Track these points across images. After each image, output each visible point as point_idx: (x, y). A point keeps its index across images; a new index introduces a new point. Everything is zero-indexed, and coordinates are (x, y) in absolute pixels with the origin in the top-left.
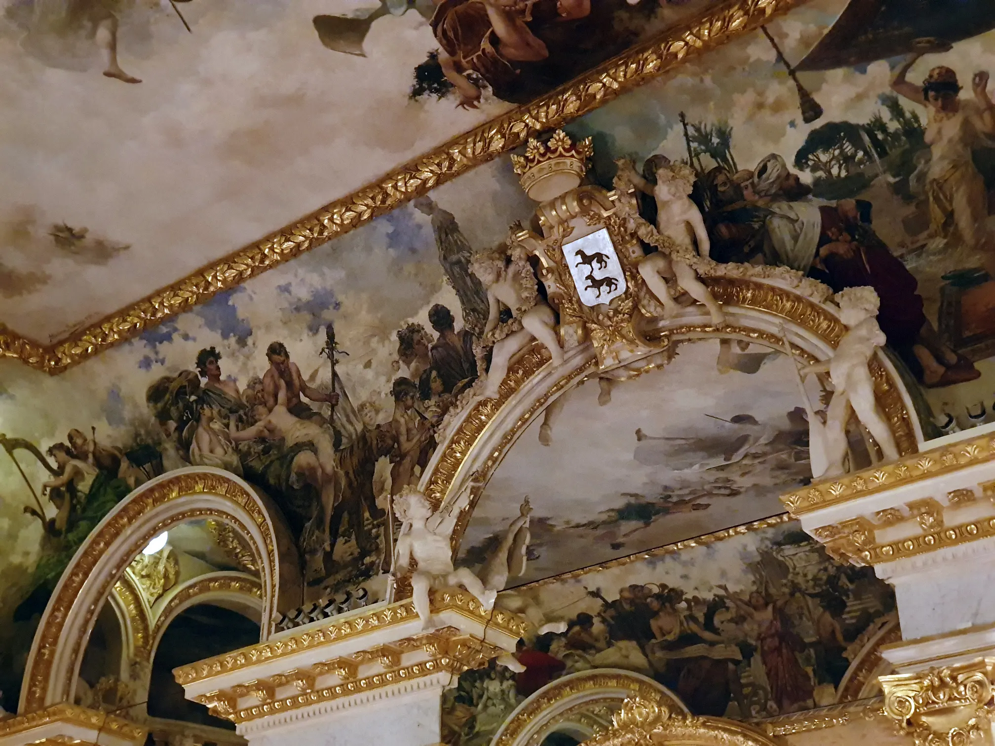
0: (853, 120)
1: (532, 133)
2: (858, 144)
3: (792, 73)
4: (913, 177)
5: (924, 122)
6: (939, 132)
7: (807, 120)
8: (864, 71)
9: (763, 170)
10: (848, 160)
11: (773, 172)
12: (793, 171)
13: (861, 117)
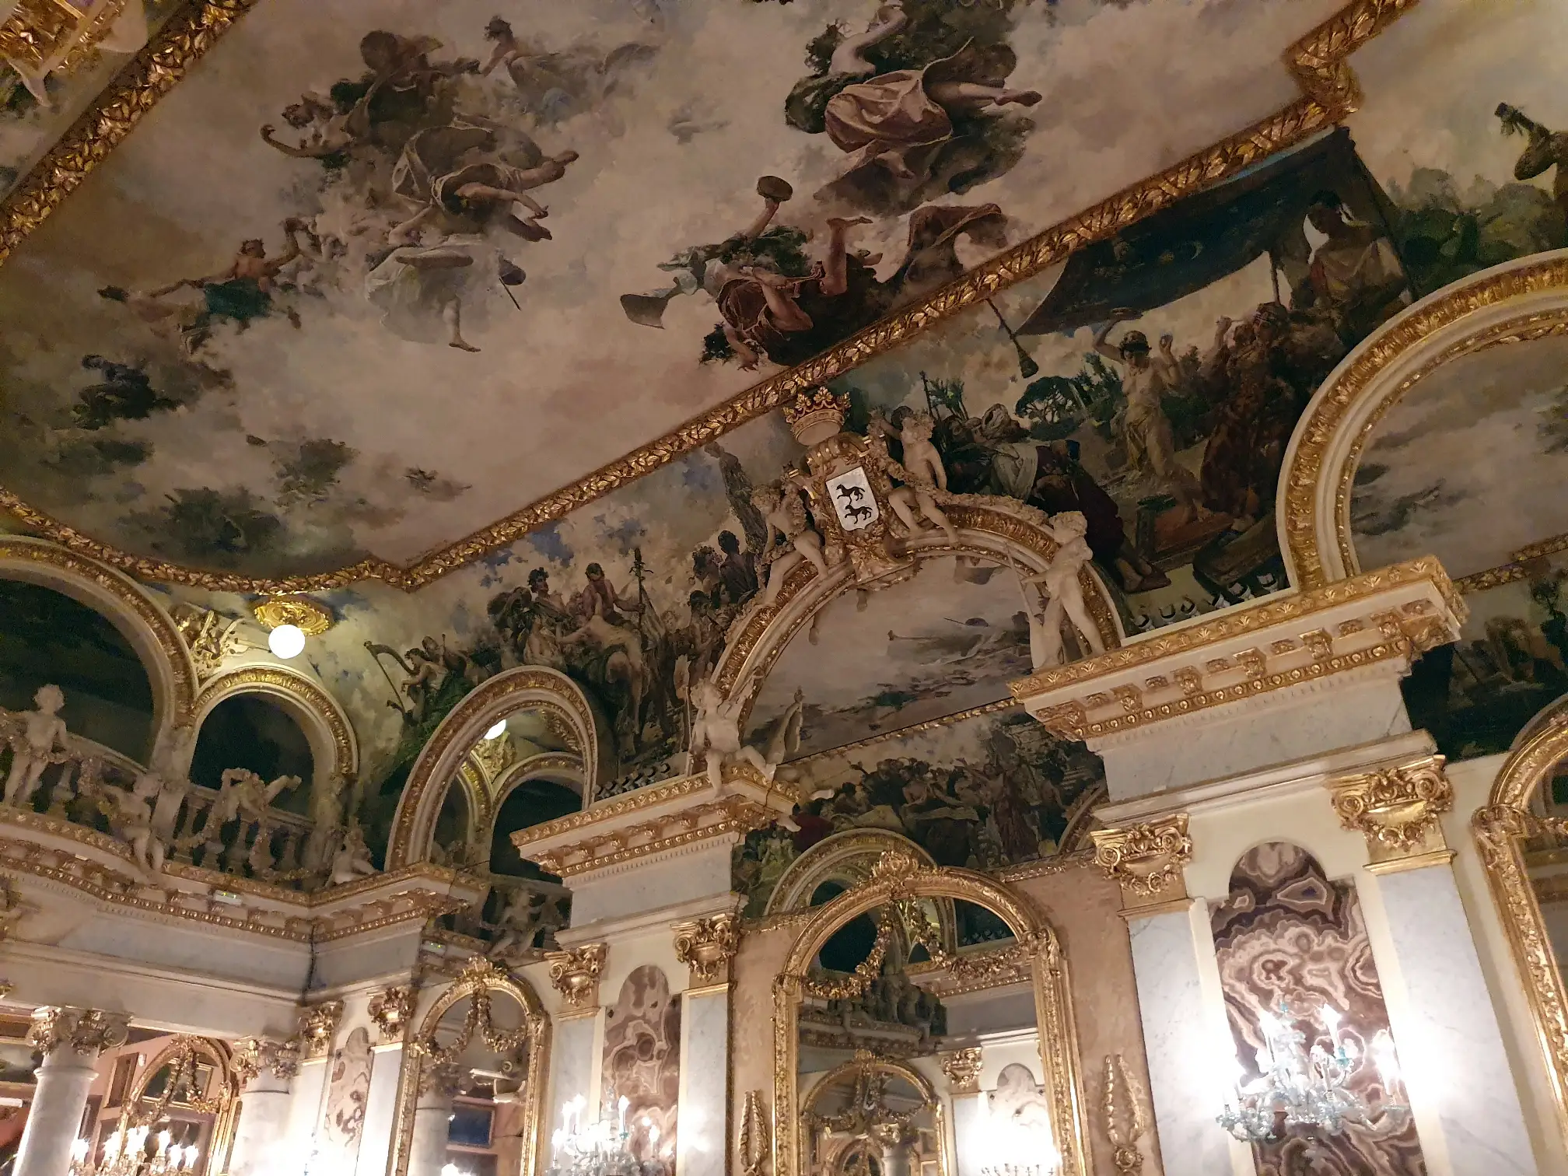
0: (1063, 376)
1: (801, 390)
2: (1068, 395)
3: (1013, 337)
4: (1113, 421)
5: (1121, 376)
6: (1134, 384)
7: (1025, 376)
8: (1071, 336)
9: (990, 417)
10: (1060, 407)
11: (998, 418)
12: (1014, 417)
13: (1069, 373)
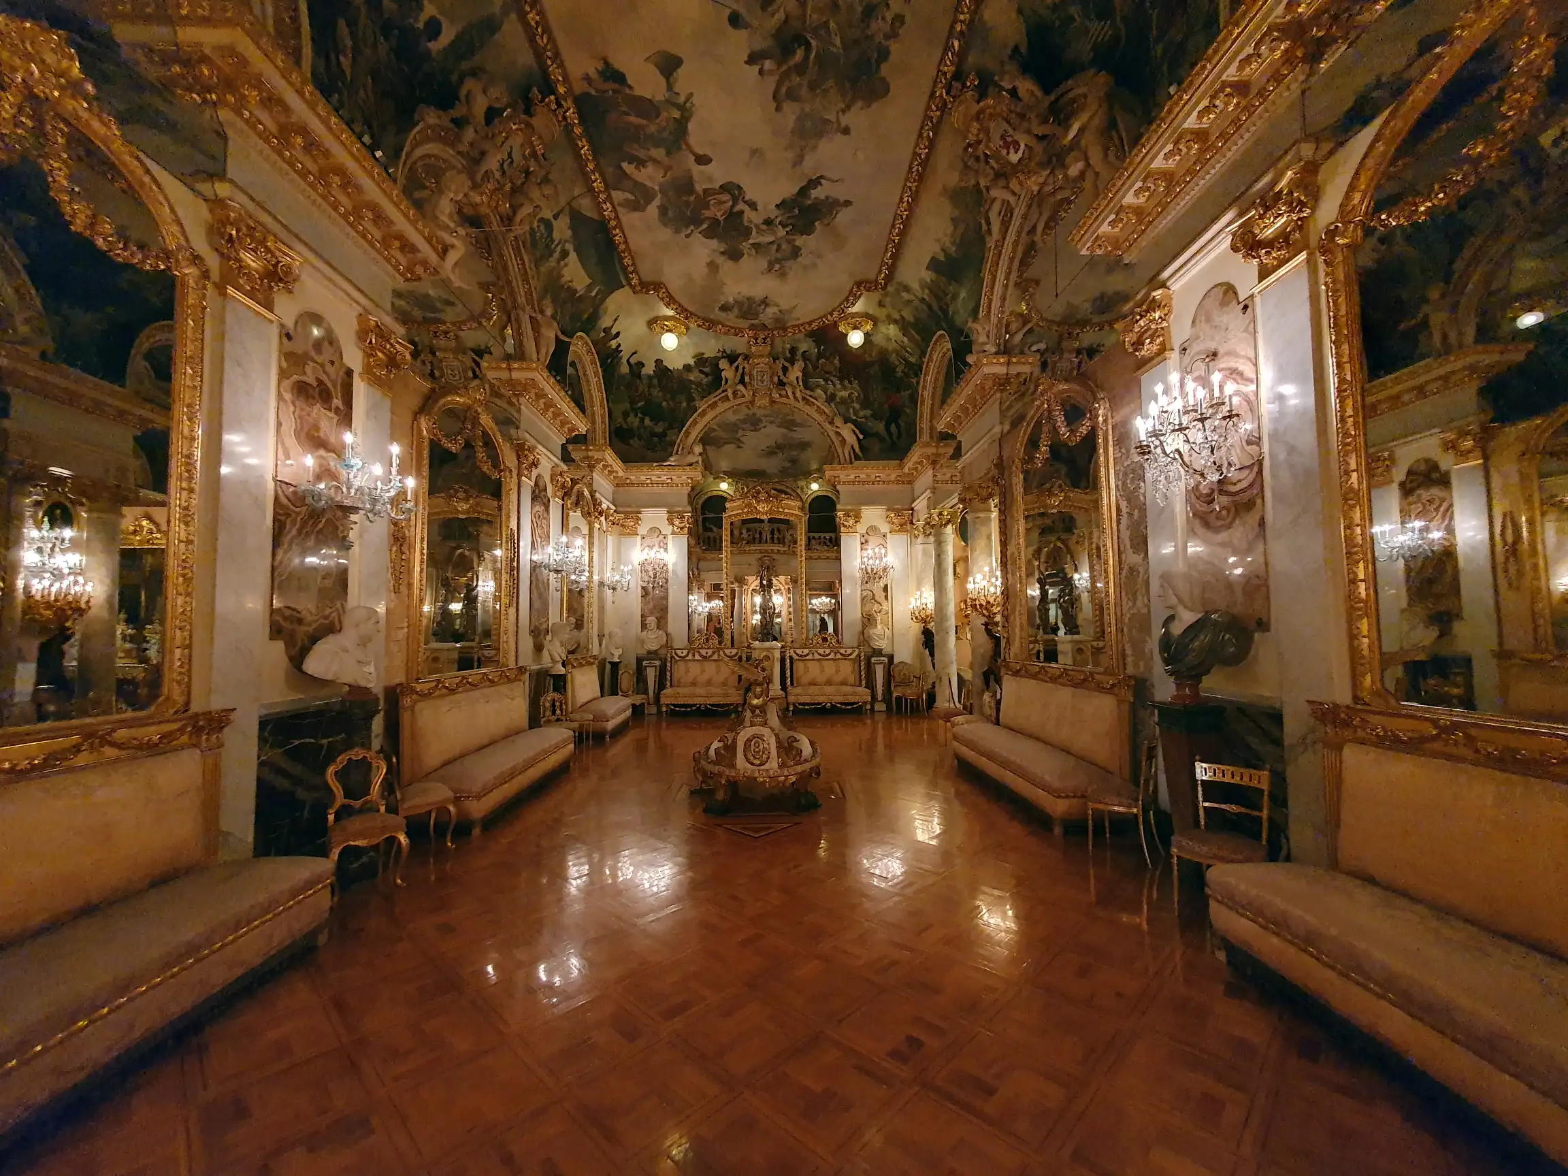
3: (569, 204)
7: (553, 216)
8: (568, 229)
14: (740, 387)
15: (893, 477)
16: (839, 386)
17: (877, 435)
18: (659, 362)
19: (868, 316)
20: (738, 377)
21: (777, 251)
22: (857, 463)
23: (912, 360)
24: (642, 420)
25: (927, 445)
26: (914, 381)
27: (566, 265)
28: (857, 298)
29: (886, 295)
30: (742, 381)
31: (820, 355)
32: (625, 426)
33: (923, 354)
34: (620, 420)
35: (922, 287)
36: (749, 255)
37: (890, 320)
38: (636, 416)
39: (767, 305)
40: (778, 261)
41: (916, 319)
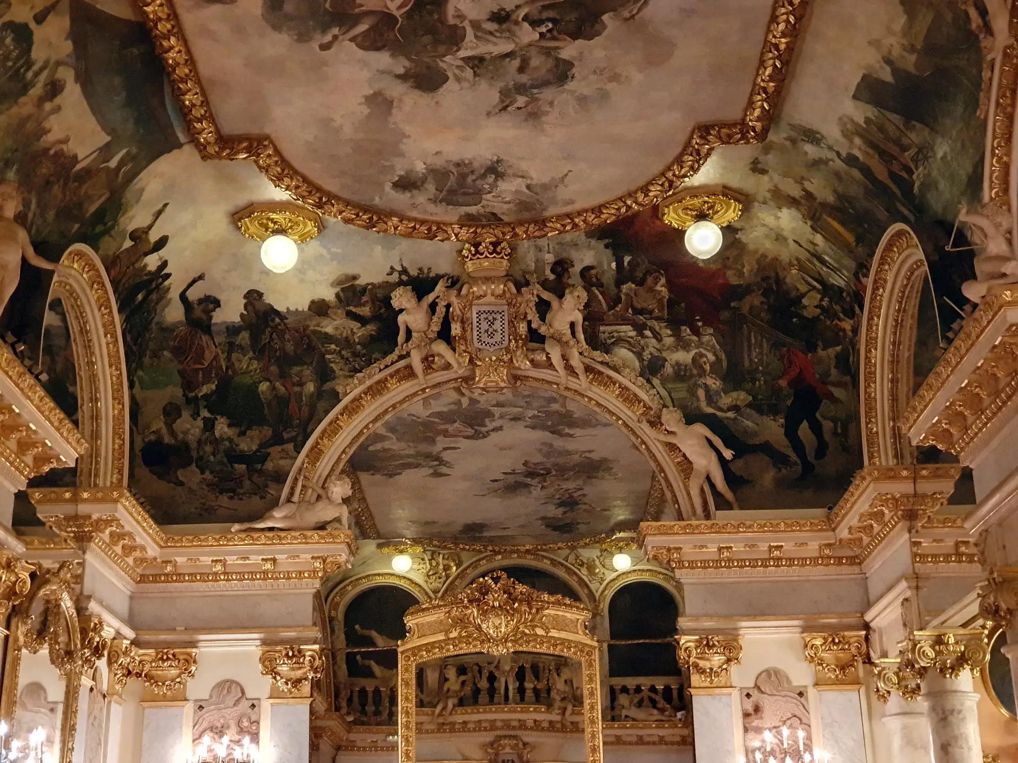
14: (440, 347)
15: (813, 548)
16: (669, 341)
17: (766, 448)
18: (253, 297)
19: (727, 192)
20: (436, 328)
21: (521, 70)
22: (721, 516)
23: (838, 280)
24: (209, 425)
25: (890, 475)
26: (847, 325)
27: (58, 109)
28: (700, 158)
29: (767, 150)
30: (444, 334)
31: (622, 277)
32: (167, 439)
33: (862, 268)
34: (159, 424)
35: (846, 134)
36: (458, 79)
37: (781, 199)
38: (195, 415)
39: (500, 176)
40: (521, 89)
41: (840, 197)
